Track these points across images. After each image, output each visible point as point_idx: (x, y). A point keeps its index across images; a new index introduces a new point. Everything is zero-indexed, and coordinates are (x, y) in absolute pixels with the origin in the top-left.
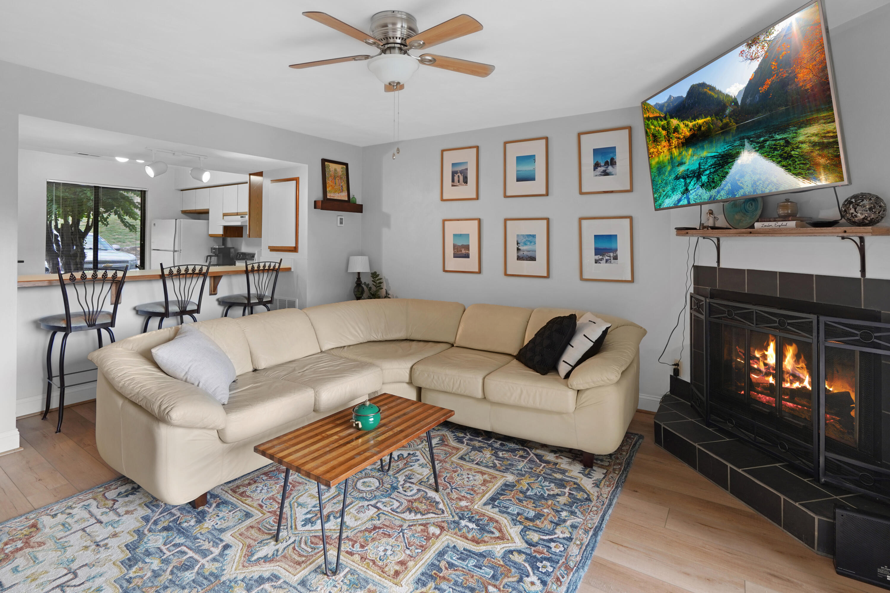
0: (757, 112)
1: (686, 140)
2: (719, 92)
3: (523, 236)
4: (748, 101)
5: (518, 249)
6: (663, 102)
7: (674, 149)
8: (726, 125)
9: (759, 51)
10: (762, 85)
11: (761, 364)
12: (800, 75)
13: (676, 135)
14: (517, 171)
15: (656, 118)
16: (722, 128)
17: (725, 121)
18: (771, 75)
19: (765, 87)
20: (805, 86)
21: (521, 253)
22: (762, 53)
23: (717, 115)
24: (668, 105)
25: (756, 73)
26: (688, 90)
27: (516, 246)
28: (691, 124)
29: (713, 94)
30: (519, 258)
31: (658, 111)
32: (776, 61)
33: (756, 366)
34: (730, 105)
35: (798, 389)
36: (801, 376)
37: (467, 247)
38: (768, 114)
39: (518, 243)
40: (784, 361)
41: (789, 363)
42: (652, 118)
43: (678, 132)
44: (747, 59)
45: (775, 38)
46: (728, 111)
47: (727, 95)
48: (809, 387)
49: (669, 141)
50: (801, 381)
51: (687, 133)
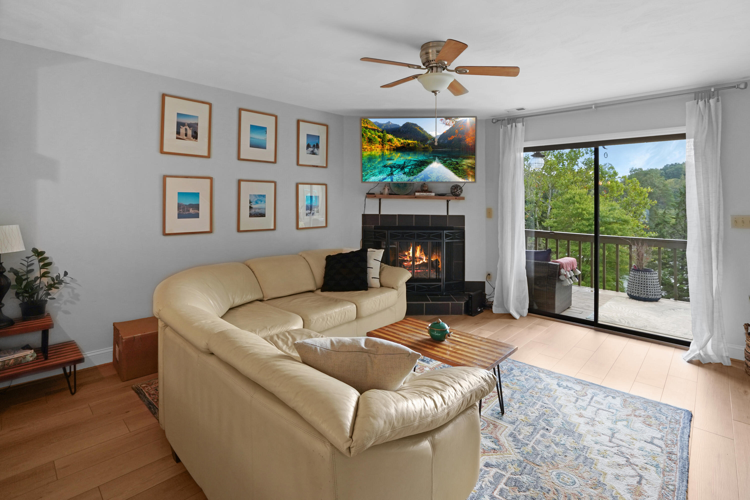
0: (445, 147)
1: (397, 148)
2: (425, 132)
3: (255, 196)
4: (441, 141)
5: (251, 208)
6: (382, 123)
7: (386, 150)
8: (427, 148)
9: (451, 123)
10: (450, 137)
11: (408, 257)
12: (467, 140)
13: (389, 143)
14: (251, 138)
15: (374, 130)
16: (423, 148)
17: (426, 146)
18: (454, 135)
19: (451, 139)
20: (469, 144)
21: (253, 211)
22: (452, 124)
23: (421, 141)
24: (386, 126)
25: (447, 131)
26: (404, 123)
27: (249, 205)
28: (402, 141)
29: (421, 131)
30: (251, 215)
31: (377, 126)
32: (458, 130)
33: (406, 259)
34: (431, 140)
35: (421, 263)
36: (423, 258)
37: (197, 207)
38: (450, 150)
39: (250, 202)
40: (416, 253)
41: (418, 254)
42: (370, 129)
43: (391, 142)
44: (444, 123)
45: (459, 121)
46: (429, 142)
47: (429, 134)
48: (426, 261)
49: (383, 145)
50: (422, 259)
51: (399, 145)
